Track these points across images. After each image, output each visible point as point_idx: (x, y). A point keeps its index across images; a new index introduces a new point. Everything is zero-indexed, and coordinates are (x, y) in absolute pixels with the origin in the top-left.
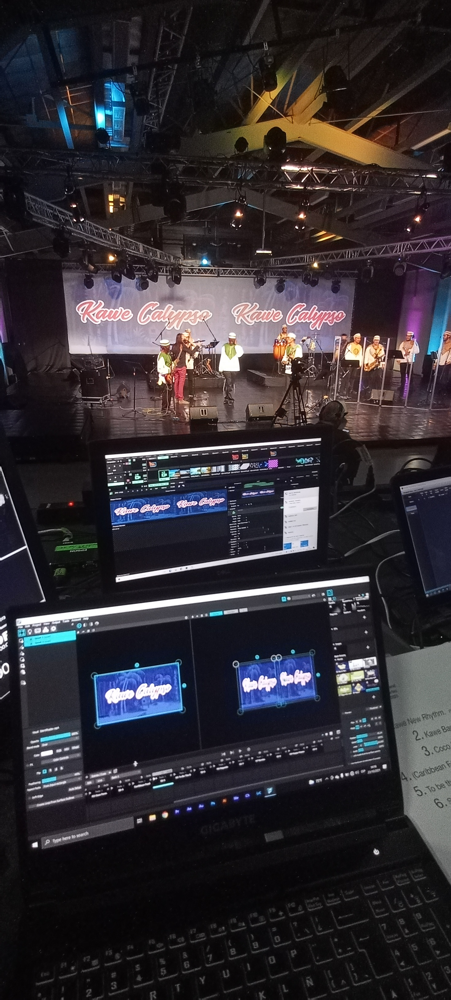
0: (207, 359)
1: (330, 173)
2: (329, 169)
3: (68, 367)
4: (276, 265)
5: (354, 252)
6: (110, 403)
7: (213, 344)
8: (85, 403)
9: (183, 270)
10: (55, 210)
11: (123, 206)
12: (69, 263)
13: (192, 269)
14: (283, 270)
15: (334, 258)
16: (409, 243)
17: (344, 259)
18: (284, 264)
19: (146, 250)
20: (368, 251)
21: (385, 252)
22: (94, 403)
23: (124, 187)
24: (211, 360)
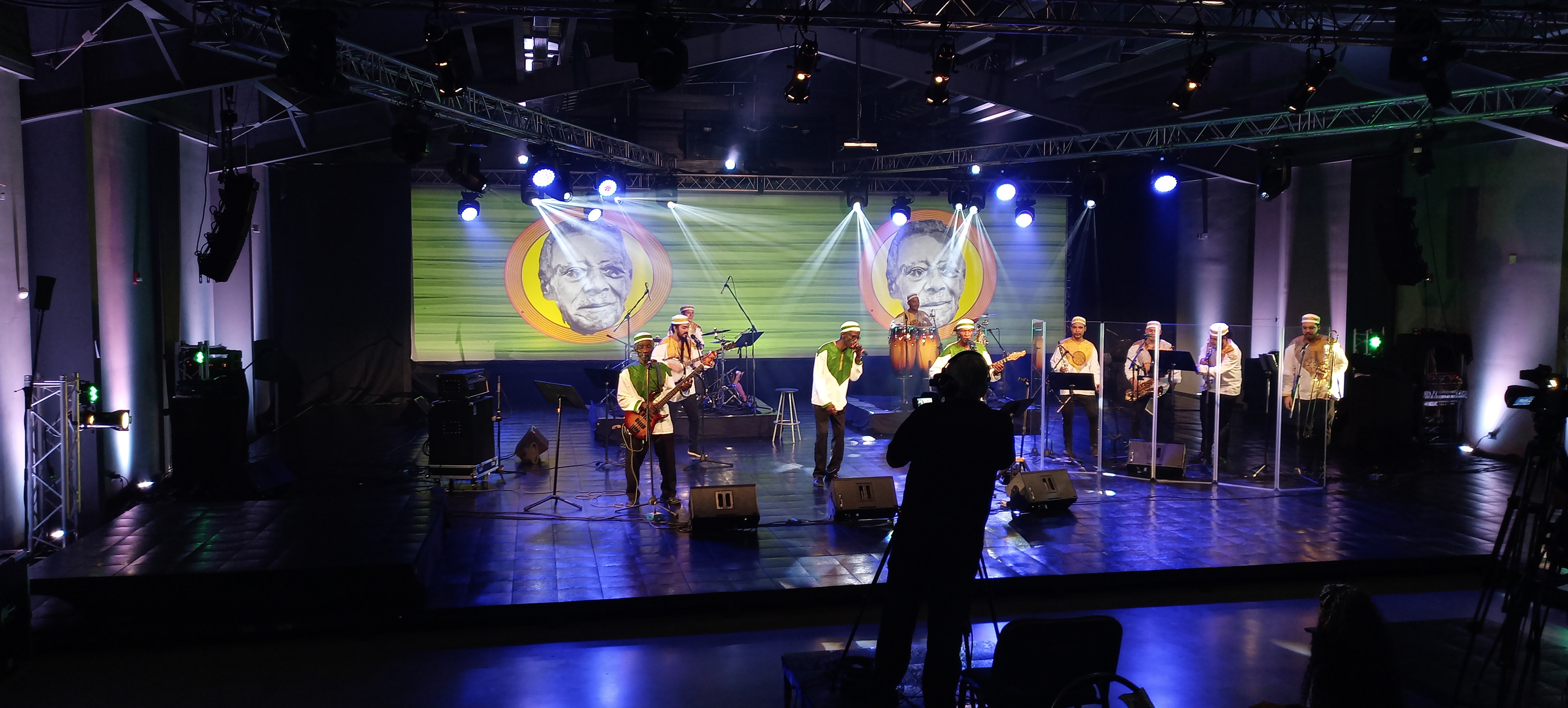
0: (734, 372)
3: (405, 391)
4: (888, 169)
5: (1061, 145)
6: (497, 477)
7: (749, 338)
8: (435, 479)
9: (681, 180)
10: (403, 70)
11: (555, 58)
12: (427, 170)
13: (702, 177)
14: (905, 179)
15: (1016, 156)
16: (1179, 126)
17: (1040, 158)
18: (906, 168)
19: (599, 142)
20: (1091, 143)
21: (1129, 144)
22: (457, 480)
23: (558, 24)
24: (743, 373)
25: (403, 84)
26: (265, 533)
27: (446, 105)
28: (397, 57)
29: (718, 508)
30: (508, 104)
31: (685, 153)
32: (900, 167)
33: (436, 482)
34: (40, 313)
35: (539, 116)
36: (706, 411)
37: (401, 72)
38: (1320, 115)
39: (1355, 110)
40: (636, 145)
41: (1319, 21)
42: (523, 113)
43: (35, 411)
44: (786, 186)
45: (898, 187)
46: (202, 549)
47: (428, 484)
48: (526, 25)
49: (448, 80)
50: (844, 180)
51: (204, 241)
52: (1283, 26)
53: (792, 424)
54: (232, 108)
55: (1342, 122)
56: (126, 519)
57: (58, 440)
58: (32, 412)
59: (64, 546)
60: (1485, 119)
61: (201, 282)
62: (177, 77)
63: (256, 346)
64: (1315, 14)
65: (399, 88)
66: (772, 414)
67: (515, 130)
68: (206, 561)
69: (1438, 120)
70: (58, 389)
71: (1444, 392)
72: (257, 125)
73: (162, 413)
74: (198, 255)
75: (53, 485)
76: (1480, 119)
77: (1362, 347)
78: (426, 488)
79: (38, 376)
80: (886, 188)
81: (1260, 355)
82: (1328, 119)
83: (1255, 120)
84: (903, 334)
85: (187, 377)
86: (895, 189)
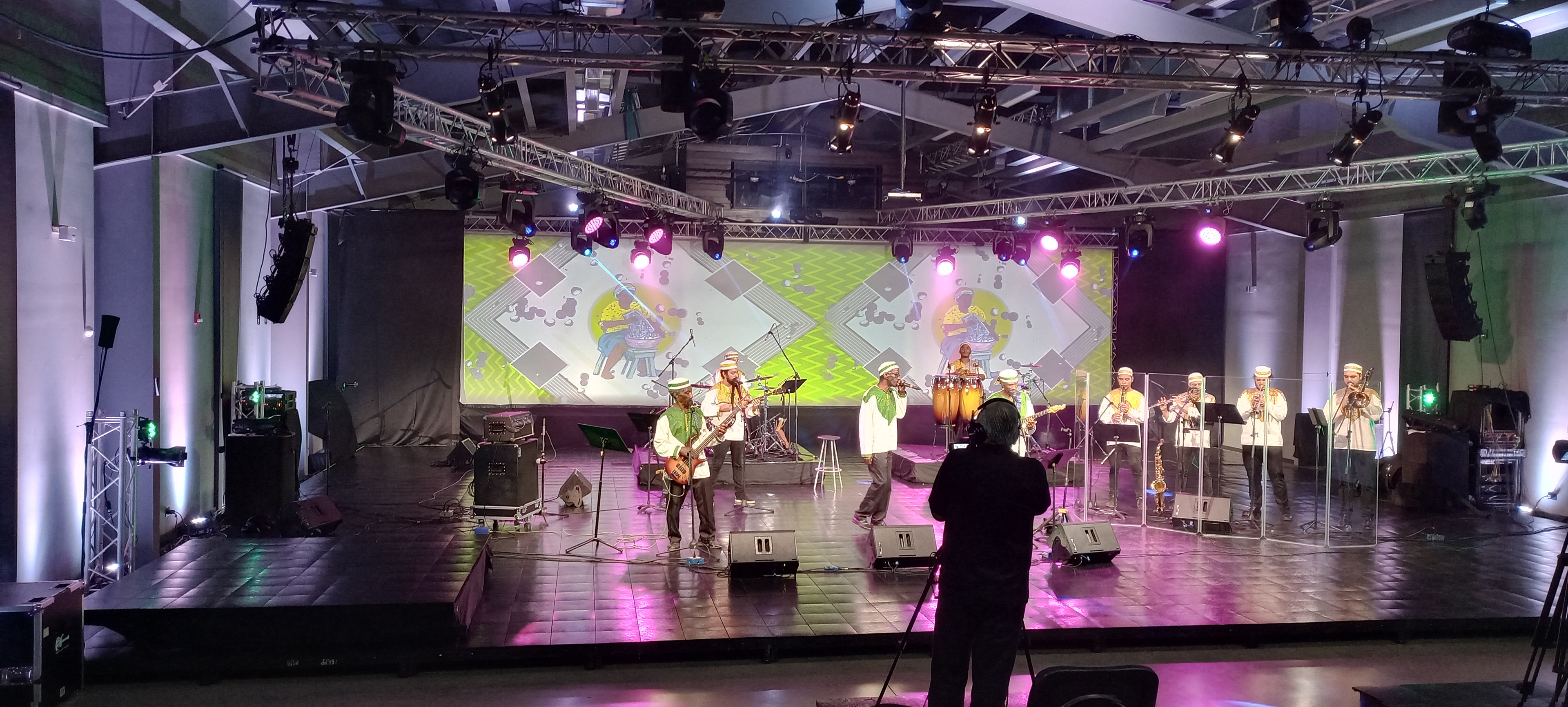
0: (777, 419)
1: (1037, 52)
2: (1034, 45)
3: (453, 433)
4: (933, 219)
5: (1106, 196)
6: (540, 520)
7: (792, 386)
8: (479, 520)
9: (727, 229)
10: (458, 120)
11: (607, 109)
12: (480, 218)
13: (748, 226)
14: (950, 229)
15: (1060, 207)
16: (1225, 179)
17: (1084, 209)
18: (951, 218)
19: (647, 191)
20: (1137, 195)
21: (1175, 196)
22: (501, 521)
23: (610, 76)
24: (785, 420)
25: (457, 133)
26: (312, 569)
27: (499, 153)
28: (454, 108)
29: (758, 553)
30: (560, 153)
31: (732, 202)
32: (945, 217)
33: (480, 523)
34: (104, 350)
35: (589, 165)
36: (748, 457)
37: (456, 122)
38: (1369, 169)
39: (1404, 164)
40: (683, 194)
41: (1365, 75)
42: (573, 162)
43: (96, 446)
44: (832, 235)
45: (943, 238)
46: (250, 583)
47: (473, 524)
48: (580, 76)
49: (500, 130)
50: (889, 230)
51: (263, 283)
52: (1329, 80)
53: (834, 471)
54: (294, 155)
55: (1391, 176)
56: (179, 554)
57: (117, 475)
58: (93, 447)
59: (118, 578)
60: (1539, 173)
61: (259, 323)
62: (242, 125)
63: (312, 387)
64: (1362, 68)
65: (453, 136)
66: (814, 461)
67: (566, 178)
68: (254, 597)
69: (1491, 175)
70: (118, 424)
71: (1502, 450)
72: (318, 172)
73: (218, 450)
74: (257, 297)
75: (110, 519)
76: (1534, 173)
77: (1415, 404)
78: (471, 529)
79: (100, 412)
80: (931, 238)
81: (1309, 409)
82: (1377, 173)
83: (1303, 173)
84: (947, 383)
85: (242, 416)
86: (940, 239)
